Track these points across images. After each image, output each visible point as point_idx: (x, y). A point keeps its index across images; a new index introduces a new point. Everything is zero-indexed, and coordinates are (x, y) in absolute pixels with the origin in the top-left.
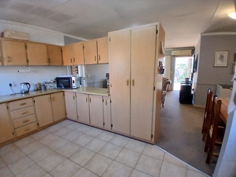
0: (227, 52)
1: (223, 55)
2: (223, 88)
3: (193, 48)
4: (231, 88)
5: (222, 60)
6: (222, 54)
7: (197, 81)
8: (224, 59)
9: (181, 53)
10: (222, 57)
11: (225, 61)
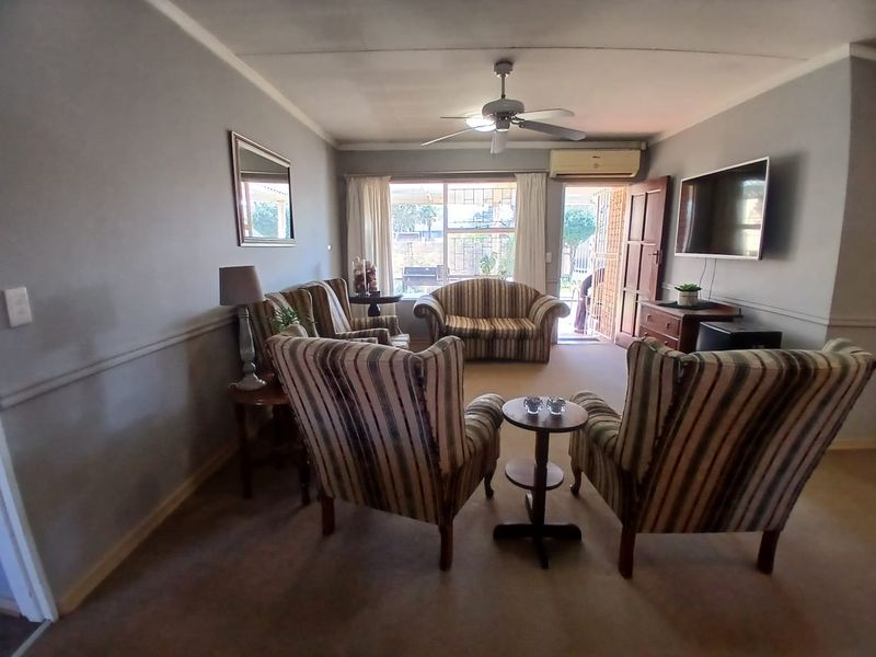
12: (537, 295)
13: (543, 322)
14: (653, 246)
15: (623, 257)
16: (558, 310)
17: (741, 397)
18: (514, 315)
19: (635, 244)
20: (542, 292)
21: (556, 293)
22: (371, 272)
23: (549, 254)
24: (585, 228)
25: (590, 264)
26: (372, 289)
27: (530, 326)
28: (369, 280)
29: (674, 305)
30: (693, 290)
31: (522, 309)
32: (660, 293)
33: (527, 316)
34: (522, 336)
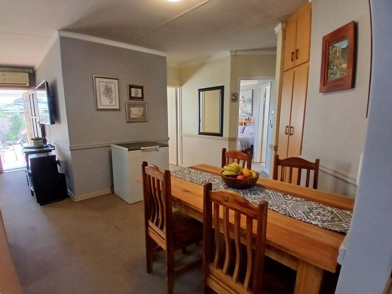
0: (116, 81)
1: (109, 87)
2: (129, 150)
3: (31, 72)
4: (141, 148)
5: (110, 96)
6: (108, 84)
7: (71, 143)
8: (113, 95)
9: (5, 80)
10: (108, 91)
11: (114, 99)
14: (38, 118)
15: (32, 124)
19: (34, 118)
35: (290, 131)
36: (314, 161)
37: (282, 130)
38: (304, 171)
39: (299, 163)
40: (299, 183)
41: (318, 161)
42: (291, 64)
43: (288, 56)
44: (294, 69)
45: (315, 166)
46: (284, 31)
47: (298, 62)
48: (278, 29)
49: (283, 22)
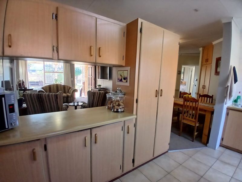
12: (70, 88)
13: (72, 93)
14: (93, 77)
15: (88, 79)
16: (75, 91)
17: (100, 97)
18: (65, 92)
19: (90, 77)
20: (71, 87)
21: (74, 87)
22: (23, 82)
23: (72, 79)
24: (80, 72)
25: (82, 81)
26: (24, 87)
27: (69, 95)
28: (23, 85)
29: (97, 89)
30: (100, 85)
31: (66, 91)
32: (95, 87)
33: (68, 93)
34: (68, 97)
35: (204, 87)
36: (212, 96)
37: (201, 87)
38: (208, 99)
39: (207, 96)
40: (204, 101)
41: (213, 95)
42: (205, 63)
43: (204, 60)
44: (207, 65)
45: (212, 97)
46: (203, 50)
47: (208, 63)
48: (201, 49)
49: (202, 47)
